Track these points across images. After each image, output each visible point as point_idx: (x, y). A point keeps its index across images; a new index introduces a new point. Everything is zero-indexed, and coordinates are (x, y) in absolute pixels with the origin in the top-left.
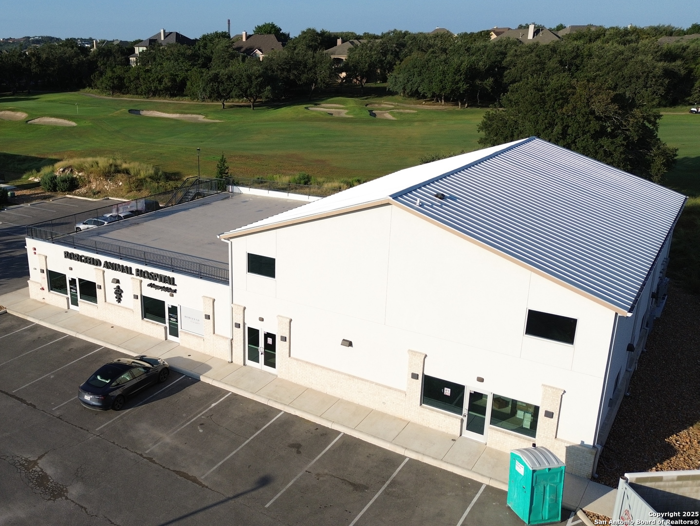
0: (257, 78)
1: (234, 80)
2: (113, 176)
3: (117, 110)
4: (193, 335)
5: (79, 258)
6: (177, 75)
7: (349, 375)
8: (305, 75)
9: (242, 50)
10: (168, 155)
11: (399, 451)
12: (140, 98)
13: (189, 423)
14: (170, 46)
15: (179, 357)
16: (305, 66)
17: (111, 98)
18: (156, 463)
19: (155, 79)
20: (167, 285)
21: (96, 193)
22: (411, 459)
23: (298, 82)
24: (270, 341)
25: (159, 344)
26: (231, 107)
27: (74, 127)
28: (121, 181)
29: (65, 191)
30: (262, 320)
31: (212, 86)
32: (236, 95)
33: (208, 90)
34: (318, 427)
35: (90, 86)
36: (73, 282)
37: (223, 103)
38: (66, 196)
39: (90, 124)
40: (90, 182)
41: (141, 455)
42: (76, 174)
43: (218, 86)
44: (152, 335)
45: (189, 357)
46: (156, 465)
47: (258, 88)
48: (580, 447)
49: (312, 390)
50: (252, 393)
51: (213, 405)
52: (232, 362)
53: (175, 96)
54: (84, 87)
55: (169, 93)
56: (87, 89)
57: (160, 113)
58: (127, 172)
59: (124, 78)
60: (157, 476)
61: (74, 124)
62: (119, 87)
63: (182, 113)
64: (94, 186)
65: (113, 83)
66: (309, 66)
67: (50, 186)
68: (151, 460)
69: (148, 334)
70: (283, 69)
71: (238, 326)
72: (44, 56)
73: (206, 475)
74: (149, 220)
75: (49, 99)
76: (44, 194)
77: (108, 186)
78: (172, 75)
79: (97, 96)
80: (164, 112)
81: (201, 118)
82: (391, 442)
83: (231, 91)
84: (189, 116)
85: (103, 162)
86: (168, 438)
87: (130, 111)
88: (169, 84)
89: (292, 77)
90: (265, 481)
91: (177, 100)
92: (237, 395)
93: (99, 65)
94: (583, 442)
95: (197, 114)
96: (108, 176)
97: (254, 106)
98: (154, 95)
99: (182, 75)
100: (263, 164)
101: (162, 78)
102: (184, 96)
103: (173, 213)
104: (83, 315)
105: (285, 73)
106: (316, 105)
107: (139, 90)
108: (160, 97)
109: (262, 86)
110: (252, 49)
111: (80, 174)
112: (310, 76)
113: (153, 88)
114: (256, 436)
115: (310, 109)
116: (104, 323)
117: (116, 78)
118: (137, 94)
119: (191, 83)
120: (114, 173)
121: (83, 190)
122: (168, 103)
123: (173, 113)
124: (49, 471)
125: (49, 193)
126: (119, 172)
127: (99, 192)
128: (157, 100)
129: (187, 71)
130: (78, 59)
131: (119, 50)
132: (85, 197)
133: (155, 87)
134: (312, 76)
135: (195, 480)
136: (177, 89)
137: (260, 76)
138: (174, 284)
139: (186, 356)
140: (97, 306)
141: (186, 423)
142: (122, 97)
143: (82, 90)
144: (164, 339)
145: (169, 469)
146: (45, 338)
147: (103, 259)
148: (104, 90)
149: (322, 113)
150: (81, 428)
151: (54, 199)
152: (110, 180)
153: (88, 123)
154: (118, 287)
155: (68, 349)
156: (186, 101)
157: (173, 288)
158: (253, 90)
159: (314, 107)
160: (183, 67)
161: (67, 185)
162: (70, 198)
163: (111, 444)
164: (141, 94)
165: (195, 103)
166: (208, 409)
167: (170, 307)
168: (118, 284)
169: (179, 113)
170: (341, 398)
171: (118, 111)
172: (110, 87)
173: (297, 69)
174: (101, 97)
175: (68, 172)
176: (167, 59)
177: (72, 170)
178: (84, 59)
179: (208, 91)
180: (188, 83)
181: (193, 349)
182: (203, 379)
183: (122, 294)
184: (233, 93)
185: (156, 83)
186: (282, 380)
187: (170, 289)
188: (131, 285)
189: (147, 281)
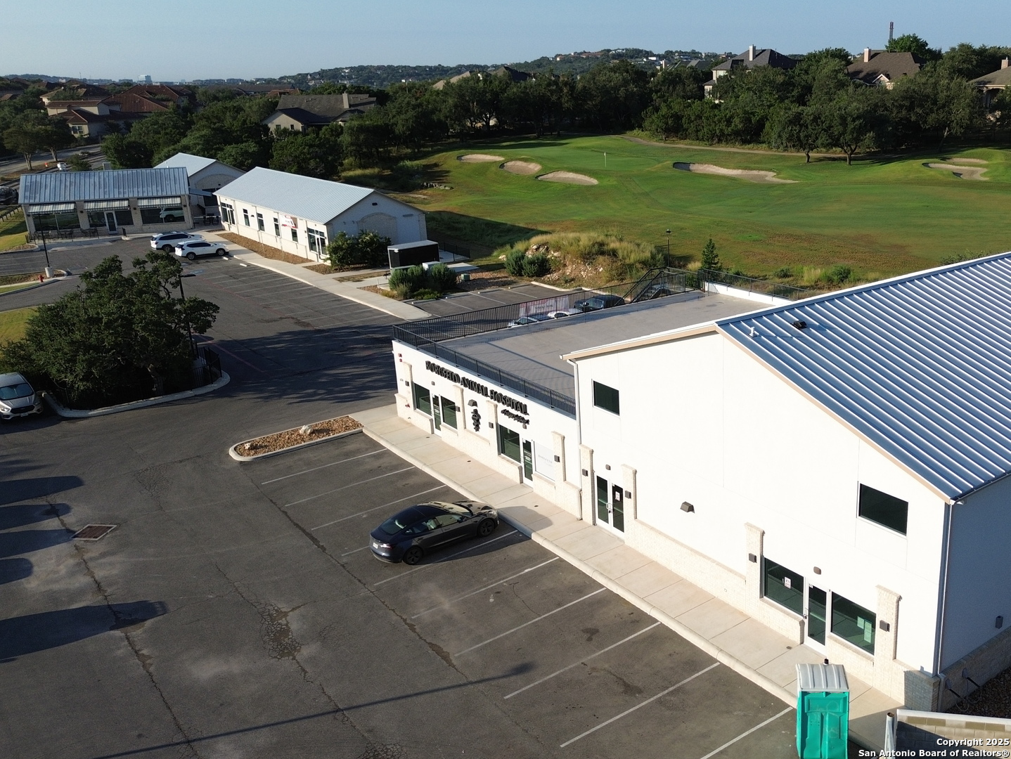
0: (854, 120)
1: (823, 123)
2: (594, 259)
3: (659, 162)
4: (546, 481)
5: (441, 372)
6: (753, 114)
7: (692, 550)
8: (933, 115)
9: (861, 75)
10: (690, 231)
11: (712, 652)
12: (701, 146)
13: (484, 589)
14: (757, 69)
15: (523, 507)
16: (935, 102)
17: (662, 144)
18: (415, 632)
19: (722, 119)
20: (519, 413)
21: (569, 281)
22: (722, 665)
23: (922, 126)
24: (618, 495)
25: (510, 487)
26: (820, 160)
27: (593, 186)
28: (602, 266)
29: (533, 276)
30: (609, 468)
31: (791, 130)
32: (822, 144)
33: (785, 136)
34: (635, 611)
35: (640, 127)
36: (436, 399)
37: (808, 155)
38: (532, 283)
39: (615, 183)
40: (565, 265)
41: (405, 620)
42: (554, 254)
43: (800, 131)
44: (507, 476)
45: (536, 509)
46: (413, 634)
47: (855, 135)
48: (919, 674)
49: (656, 564)
50: (580, 560)
51: (526, 571)
52: (582, 519)
53: (749, 142)
54: (632, 128)
55: (739, 138)
56: (636, 132)
57: (717, 168)
58: (614, 253)
59: (683, 116)
60: (407, 647)
61: (595, 182)
62: (675, 129)
63: (745, 168)
64: (568, 271)
65: (667, 124)
66: (941, 102)
67: (514, 269)
68: (412, 627)
69: (504, 474)
70: (901, 107)
71: (586, 473)
72: (580, 86)
73: (463, 652)
74: (567, 325)
75: (579, 145)
76: (506, 279)
77: (586, 272)
78: (746, 112)
79: (645, 142)
80: (722, 166)
81: (770, 176)
82: (707, 641)
83: (817, 138)
84: (755, 172)
85: (586, 239)
86: (447, 604)
87: (676, 165)
88: (740, 126)
89: (913, 118)
90: (522, 669)
91: (749, 149)
92: (564, 561)
93: (654, 98)
94: (922, 668)
95: (766, 170)
96: (587, 259)
97: (850, 160)
98: (720, 141)
99: (760, 112)
100: (813, 248)
101: (732, 117)
102: (761, 143)
103: (605, 317)
104: (445, 444)
105: (904, 112)
106: (944, 159)
107: (700, 134)
108: (727, 144)
109: (861, 131)
110: (875, 73)
111: (556, 254)
112: (942, 116)
113: (718, 132)
114: (552, 614)
115: (931, 165)
116: (463, 455)
117: (671, 117)
118: (698, 140)
119: (771, 124)
120: (596, 254)
121: (555, 276)
122: (735, 153)
123: (734, 169)
124: (294, 626)
125: (513, 278)
126: (602, 253)
127: (573, 280)
128: (723, 148)
129: (769, 107)
130: (627, 90)
131: (691, 75)
132: (553, 285)
133: (721, 130)
134: (944, 117)
135: (446, 657)
136: (751, 133)
137: (858, 117)
138: (526, 413)
139: (530, 506)
140: (457, 433)
141: (481, 588)
142: (677, 144)
143: (629, 133)
144: (518, 481)
145: (425, 640)
146: (386, 468)
147: (462, 374)
148: (655, 133)
149: (945, 172)
150: (360, 581)
151: (515, 286)
152: (589, 264)
153: (611, 182)
154: (476, 411)
155: (404, 483)
156: (760, 151)
157: (526, 417)
158: (848, 137)
159: (941, 163)
160: (765, 102)
161: (535, 268)
162: (536, 286)
163: (380, 603)
164: (703, 140)
165: (773, 153)
166: (518, 575)
167: (525, 442)
168: (475, 408)
169: (741, 169)
170: (684, 577)
171: (660, 165)
172: (662, 129)
173: (921, 106)
174: (649, 143)
175: (542, 250)
176: (748, 89)
177: (547, 249)
178: (635, 89)
179: (784, 138)
180: (767, 125)
181: (546, 498)
182: (534, 537)
183: (480, 420)
184: (819, 142)
185: (723, 125)
186: (629, 548)
187: (523, 419)
188: (487, 407)
189: (501, 407)
